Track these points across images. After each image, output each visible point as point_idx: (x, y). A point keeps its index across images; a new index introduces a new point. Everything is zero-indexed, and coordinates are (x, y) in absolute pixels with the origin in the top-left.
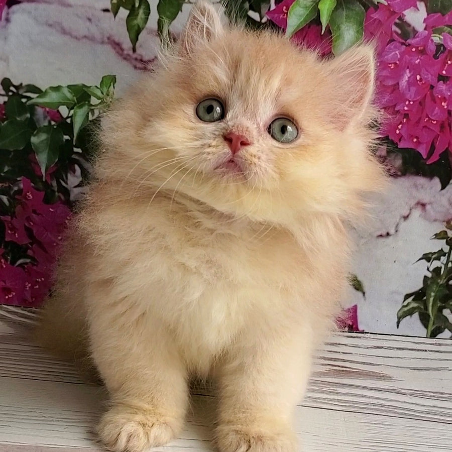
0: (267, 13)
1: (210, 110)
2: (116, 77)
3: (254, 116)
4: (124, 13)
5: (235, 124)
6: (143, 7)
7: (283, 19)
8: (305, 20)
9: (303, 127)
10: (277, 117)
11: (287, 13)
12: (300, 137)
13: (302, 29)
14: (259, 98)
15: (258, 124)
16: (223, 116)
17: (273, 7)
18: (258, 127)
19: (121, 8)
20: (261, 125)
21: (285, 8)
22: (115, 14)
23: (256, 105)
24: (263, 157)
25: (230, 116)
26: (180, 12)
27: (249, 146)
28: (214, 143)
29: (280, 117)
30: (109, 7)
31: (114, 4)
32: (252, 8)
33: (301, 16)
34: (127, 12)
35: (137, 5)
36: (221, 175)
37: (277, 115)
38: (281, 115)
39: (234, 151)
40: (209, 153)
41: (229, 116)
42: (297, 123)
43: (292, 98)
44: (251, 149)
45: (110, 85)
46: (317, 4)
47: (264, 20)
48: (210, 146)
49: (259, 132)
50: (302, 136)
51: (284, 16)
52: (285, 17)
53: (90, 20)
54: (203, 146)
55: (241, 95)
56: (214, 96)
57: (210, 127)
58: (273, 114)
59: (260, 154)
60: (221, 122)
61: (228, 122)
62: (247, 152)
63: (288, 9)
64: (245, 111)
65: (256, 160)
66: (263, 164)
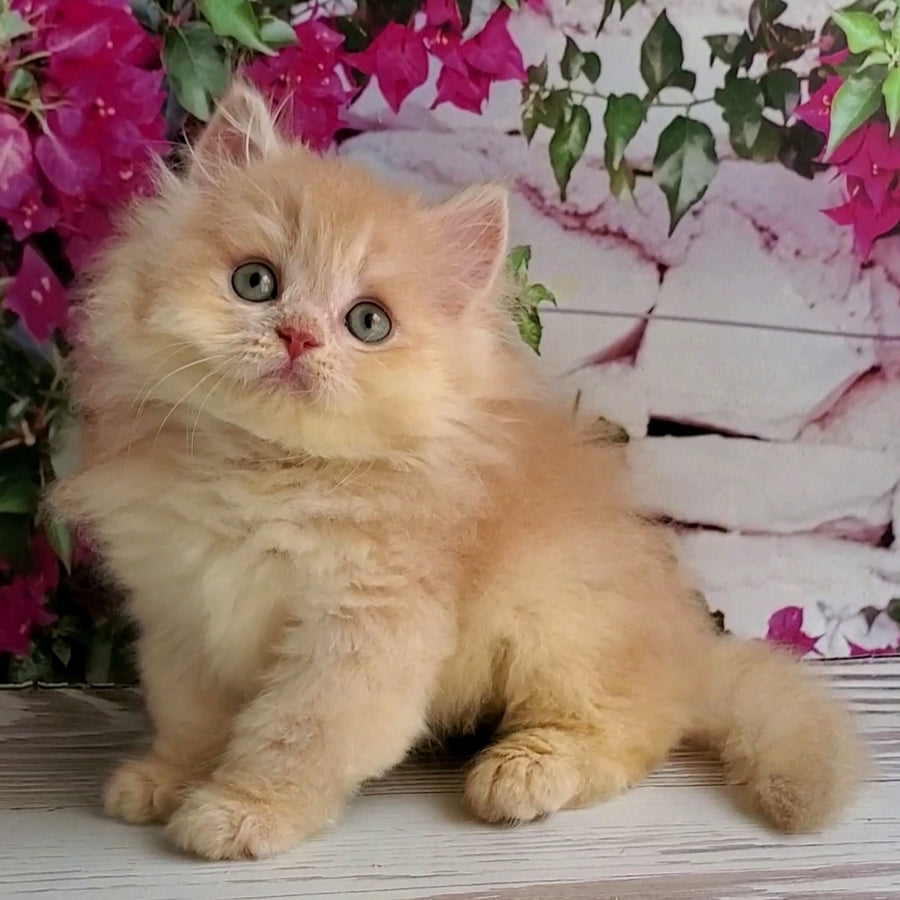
0: (796, 110)
1: (255, 280)
2: (531, 248)
3: (324, 299)
4: (545, 134)
5: (295, 313)
6: (578, 120)
7: (823, 116)
8: (861, 116)
9: (399, 318)
10: (358, 302)
11: (830, 107)
12: (393, 334)
13: (857, 131)
14: (333, 271)
15: (331, 313)
16: (275, 294)
17: (806, 98)
18: (331, 317)
19: (541, 127)
20: (336, 314)
21: (825, 98)
22: (530, 136)
23: (328, 283)
24: (338, 365)
25: (287, 297)
26: (643, 123)
27: (316, 349)
28: (263, 340)
29: (365, 300)
30: (519, 125)
31: (528, 119)
32: (769, 103)
33: (853, 109)
34: (551, 132)
35: (568, 118)
36: (272, 389)
37: (359, 298)
38: (366, 298)
39: (294, 354)
40: (254, 355)
41: (285, 297)
42: (391, 313)
43: (385, 272)
44: (318, 354)
45: (521, 263)
46: (880, 86)
47: (791, 122)
48: (256, 342)
49: (332, 327)
50: (397, 334)
51: (825, 111)
52: (827, 112)
53: (484, 152)
54: (245, 342)
55: (306, 264)
56: (263, 259)
57: (256, 311)
58: (355, 297)
59: (330, 360)
60: (271, 305)
61: (283, 306)
62: (312, 357)
63: (831, 99)
64: (310, 291)
65: (326, 371)
66: (337, 377)
